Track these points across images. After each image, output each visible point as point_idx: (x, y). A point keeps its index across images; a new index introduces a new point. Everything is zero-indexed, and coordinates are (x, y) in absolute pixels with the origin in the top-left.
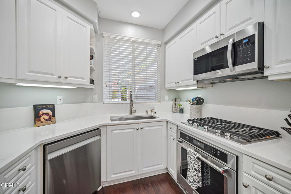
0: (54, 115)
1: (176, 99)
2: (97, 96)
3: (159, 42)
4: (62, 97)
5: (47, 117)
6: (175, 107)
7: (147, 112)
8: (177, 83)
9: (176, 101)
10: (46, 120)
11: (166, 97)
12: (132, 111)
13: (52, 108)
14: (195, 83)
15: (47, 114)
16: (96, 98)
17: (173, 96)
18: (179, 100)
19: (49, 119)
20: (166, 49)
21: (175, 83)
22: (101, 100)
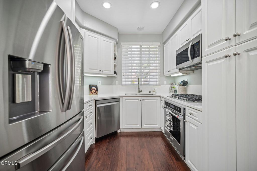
0: (97, 91)
1: (172, 83)
2: (118, 81)
3: (159, 43)
4: (100, 81)
5: (94, 91)
6: (171, 89)
7: (150, 92)
8: (169, 71)
9: (172, 85)
10: (94, 93)
11: (165, 82)
12: (139, 91)
13: (96, 86)
14: (178, 70)
15: (94, 90)
16: (117, 82)
17: (170, 81)
18: (174, 84)
19: (95, 92)
20: (164, 48)
21: (168, 71)
22: (120, 84)
